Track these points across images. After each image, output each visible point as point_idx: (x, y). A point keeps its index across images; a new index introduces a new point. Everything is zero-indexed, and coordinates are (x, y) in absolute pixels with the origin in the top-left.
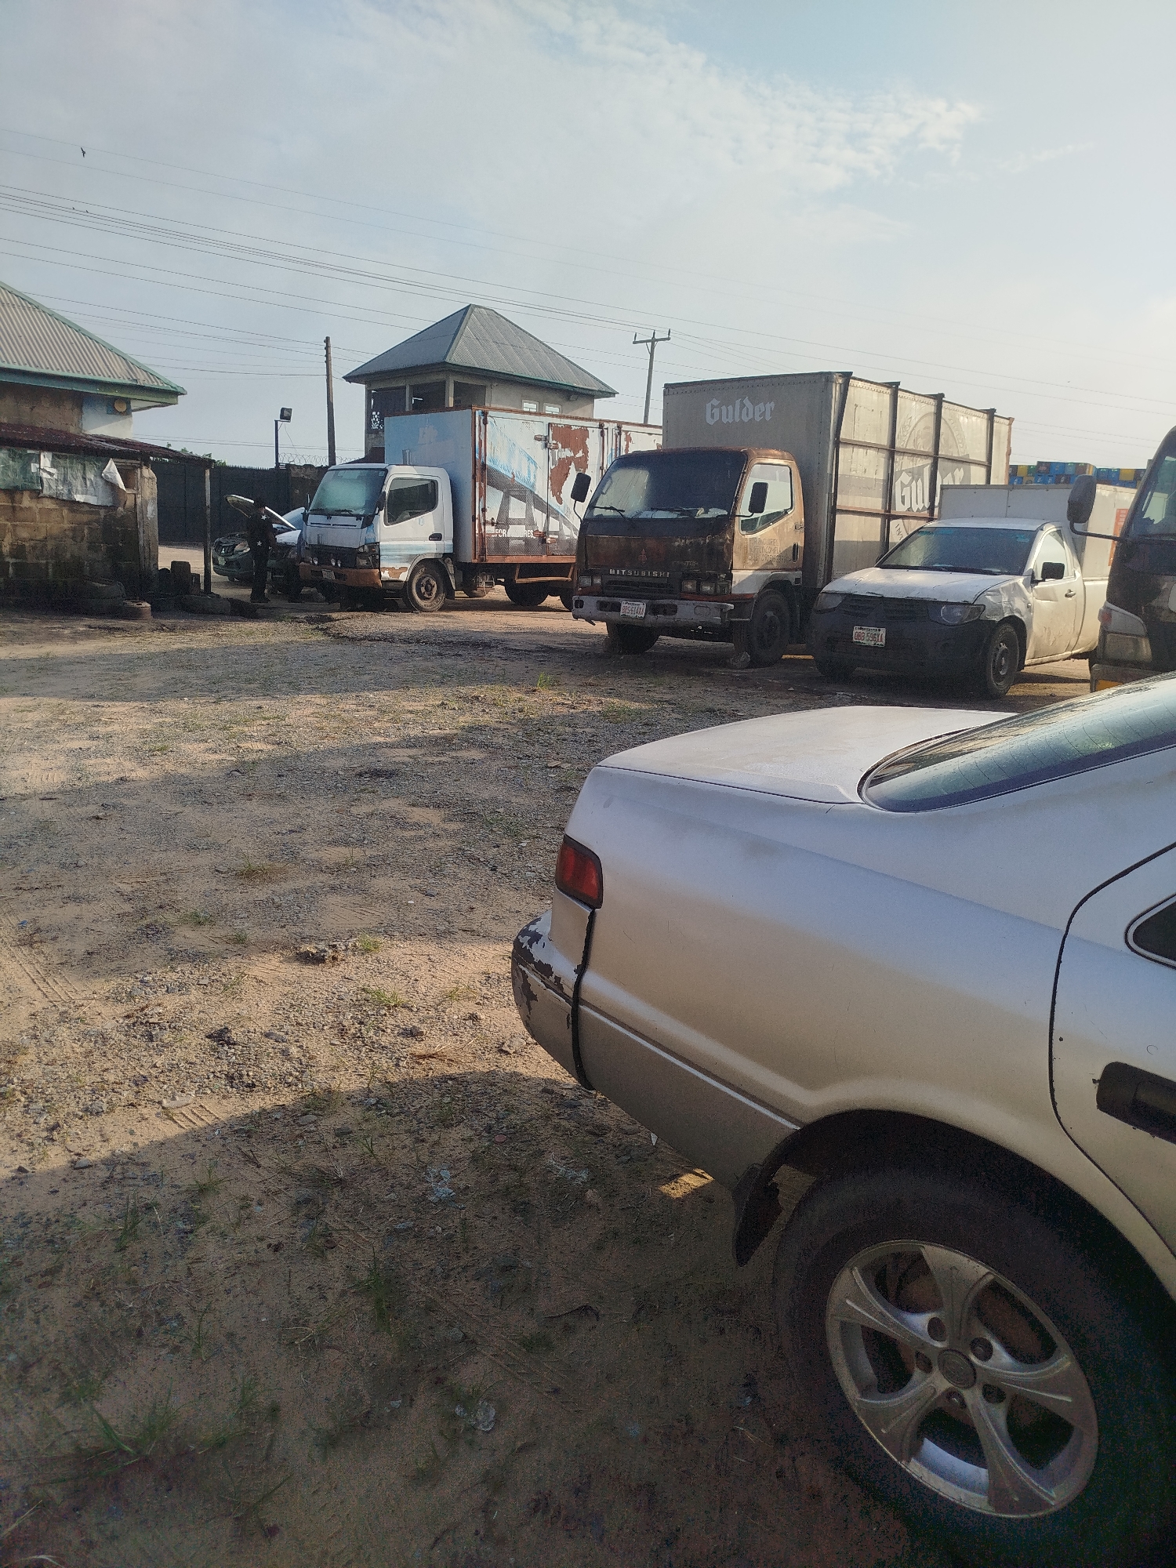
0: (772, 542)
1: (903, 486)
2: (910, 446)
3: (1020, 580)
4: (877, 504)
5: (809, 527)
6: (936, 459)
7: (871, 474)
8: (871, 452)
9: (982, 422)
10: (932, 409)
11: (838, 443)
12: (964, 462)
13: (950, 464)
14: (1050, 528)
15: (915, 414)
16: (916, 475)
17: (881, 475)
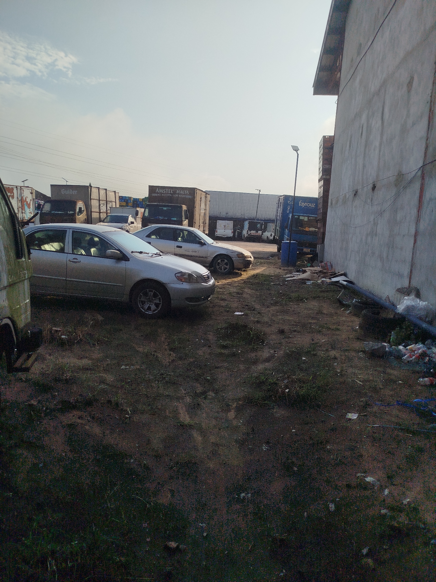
0: (82, 218)
1: (102, 207)
2: (102, 199)
3: (127, 224)
4: (98, 210)
5: (87, 215)
6: (107, 201)
7: (96, 205)
8: (96, 200)
9: (113, 194)
10: (105, 192)
11: (91, 199)
12: (111, 202)
13: (109, 202)
14: (131, 216)
15: (102, 192)
16: (104, 204)
17: (98, 205)
